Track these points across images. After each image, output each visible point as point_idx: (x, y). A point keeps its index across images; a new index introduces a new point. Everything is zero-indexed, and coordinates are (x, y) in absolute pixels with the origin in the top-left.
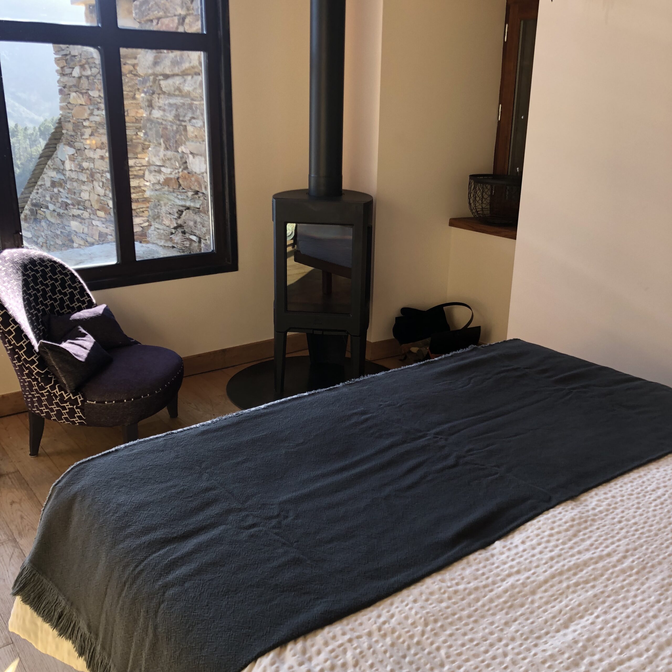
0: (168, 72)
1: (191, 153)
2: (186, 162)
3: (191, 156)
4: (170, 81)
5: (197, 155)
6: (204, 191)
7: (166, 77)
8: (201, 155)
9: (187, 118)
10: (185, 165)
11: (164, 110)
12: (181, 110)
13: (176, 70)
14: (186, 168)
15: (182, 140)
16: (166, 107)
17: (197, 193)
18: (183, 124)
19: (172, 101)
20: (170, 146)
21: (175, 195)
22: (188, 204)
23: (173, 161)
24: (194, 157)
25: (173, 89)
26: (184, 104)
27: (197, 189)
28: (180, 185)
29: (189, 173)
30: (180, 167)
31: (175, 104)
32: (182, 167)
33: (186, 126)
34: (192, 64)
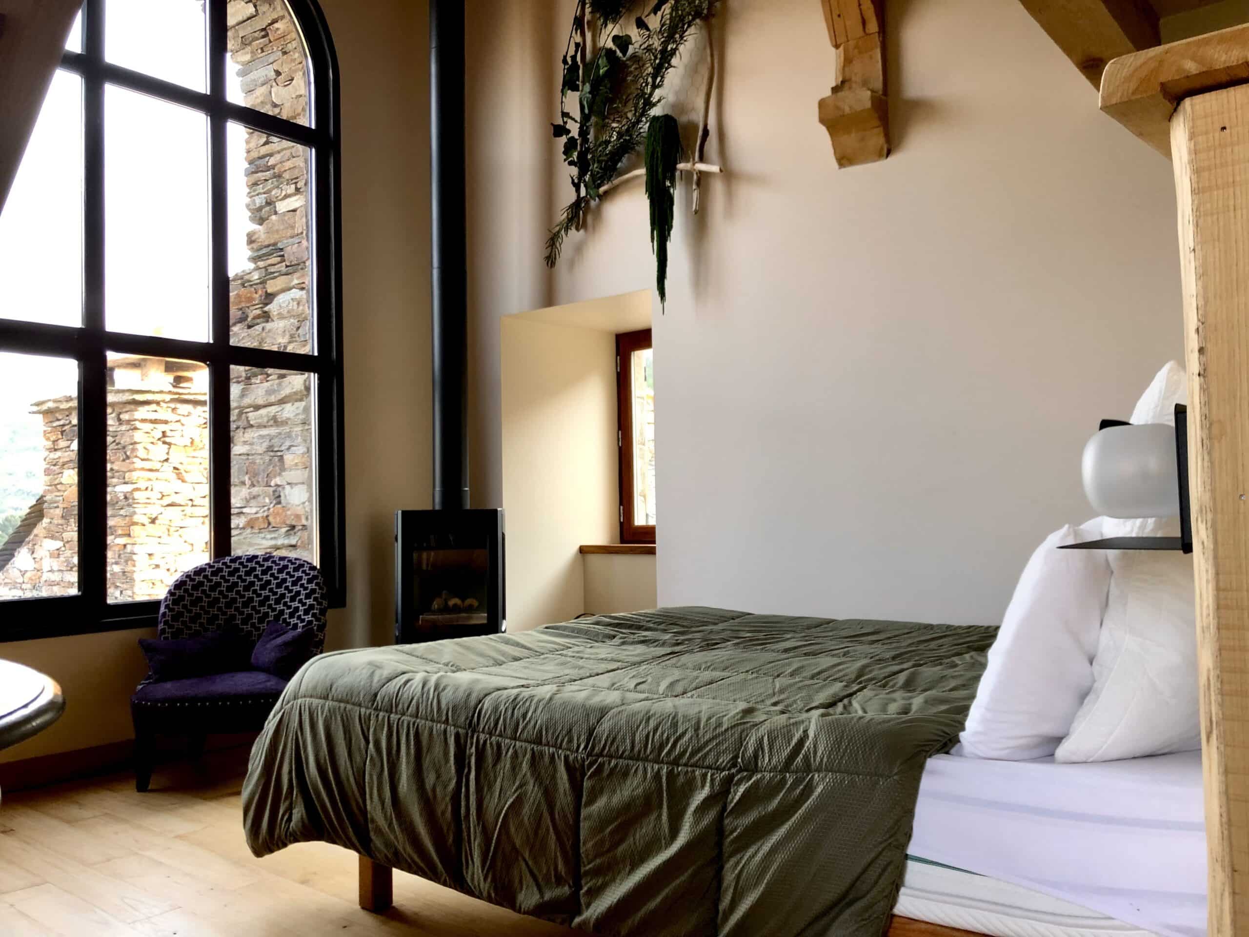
0: (260, 402)
1: (289, 484)
2: (279, 496)
3: (288, 487)
4: (263, 411)
5: (296, 484)
6: (304, 522)
7: (257, 408)
8: (303, 483)
9: (283, 448)
10: (278, 500)
11: (252, 444)
12: (275, 441)
13: (273, 399)
14: (279, 503)
15: (276, 471)
16: (255, 440)
17: (293, 527)
18: (279, 454)
19: (264, 432)
20: (258, 482)
21: (263, 535)
22: (280, 542)
23: (260, 499)
24: (292, 488)
25: (265, 419)
26: (280, 434)
27: (294, 523)
28: (269, 524)
29: (283, 507)
30: (271, 503)
31: (268, 435)
32: (274, 502)
33: (281, 456)
34: (294, 390)
